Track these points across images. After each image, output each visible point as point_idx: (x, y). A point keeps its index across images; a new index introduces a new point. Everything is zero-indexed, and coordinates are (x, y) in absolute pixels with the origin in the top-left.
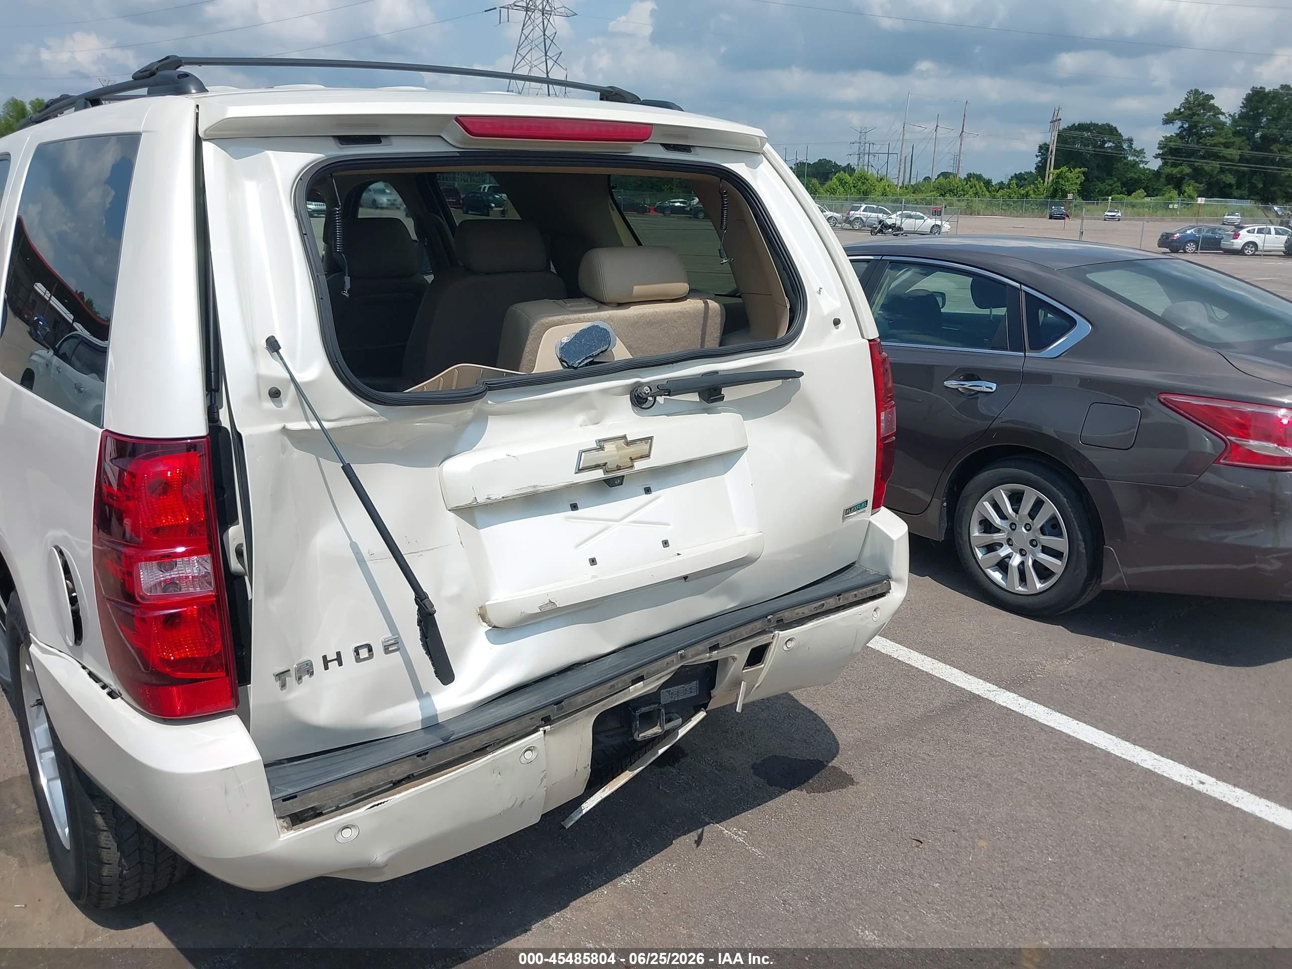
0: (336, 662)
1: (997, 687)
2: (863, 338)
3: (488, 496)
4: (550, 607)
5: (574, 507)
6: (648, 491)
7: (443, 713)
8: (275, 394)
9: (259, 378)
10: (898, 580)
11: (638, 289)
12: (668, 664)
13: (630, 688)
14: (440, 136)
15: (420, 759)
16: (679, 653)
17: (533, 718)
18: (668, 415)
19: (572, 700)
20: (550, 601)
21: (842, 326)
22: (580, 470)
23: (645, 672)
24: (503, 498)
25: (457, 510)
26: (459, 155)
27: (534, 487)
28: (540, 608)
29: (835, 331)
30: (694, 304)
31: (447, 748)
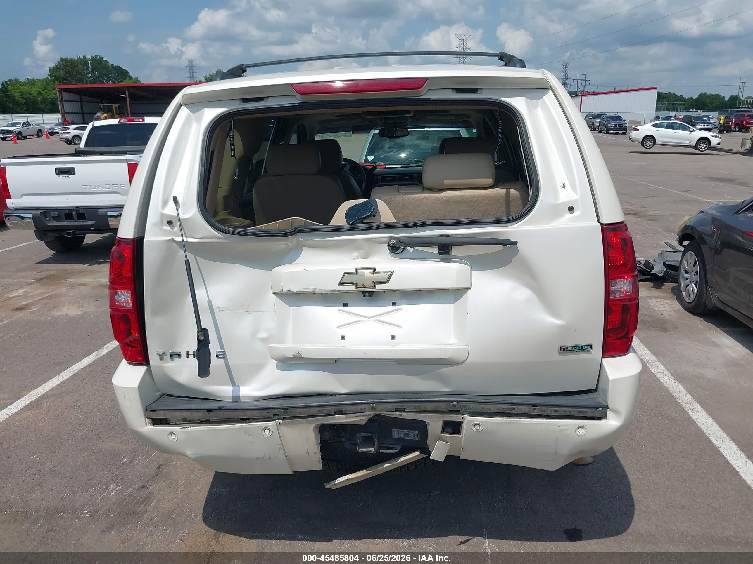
0: (193, 355)
2: (599, 222)
3: (289, 289)
4: (298, 356)
5: (345, 305)
6: (394, 304)
7: (244, 397)
8: (170, 223)
9: (162, 214)
10: (615, 412)
12: (361, 409)
13: (336, 416)
14: (294, 95)
15: (207, 413)
16: (371, 405)
17: (268, 412)
18: (411, 259)
19: (293, 410)
20: (299, 353)
21: (576, 213)
22: (341, 284)
23: (344, 409)
24: (297, 292)
25: (274, 294)
27: (314, 289)
28: (293, 355)
29: (568, 215)
30: (500, 191)
31: (221, 412)
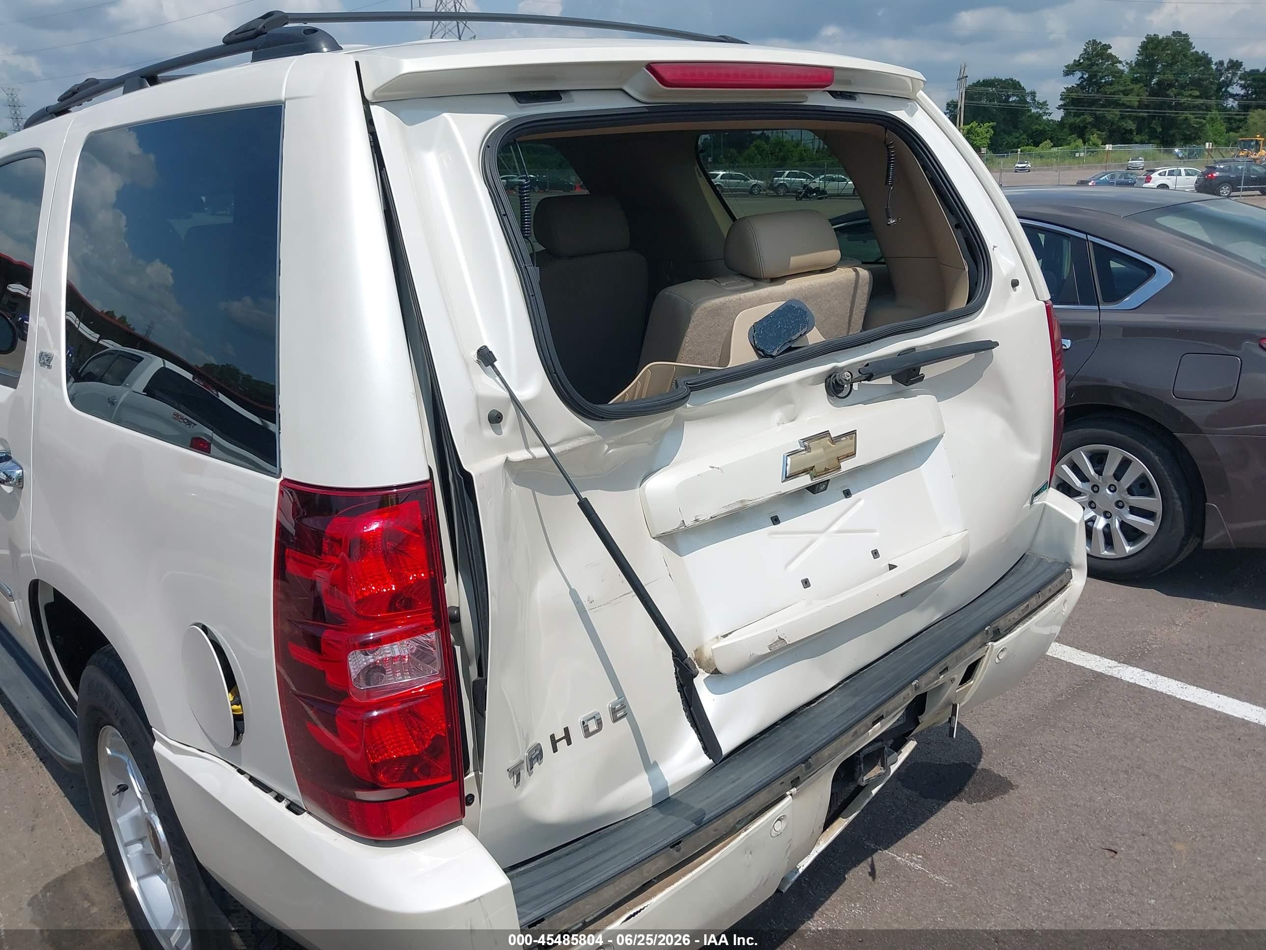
0: (564, 741)
1: (1116, 662)
2: (1038, 299)
3: (696, 517)
4: (780, 645)
5: (776, 520)
6: (848, 494)
7: (674, 785)
8: (495, 419)
9: (479, 399)
10: (1078, 567)
11: (796, 261)
12: (904, 698)
13: (869, 731)
14: (622, 90)
15: (672, 851)
16: (914, 683)
17: (783, 783)
18: (865, 403)
19: (819, 755)
20: (779, 638)
21: (1018, 288)
22: (788, 478)
23: (885, 711)
24: (711, 518)
25: (658, 538)
26: (647, 111)
27: (742, 501)
28: (770, 647)
29: (1014, 294)
30: (845, 274)
31: (701, 833)
